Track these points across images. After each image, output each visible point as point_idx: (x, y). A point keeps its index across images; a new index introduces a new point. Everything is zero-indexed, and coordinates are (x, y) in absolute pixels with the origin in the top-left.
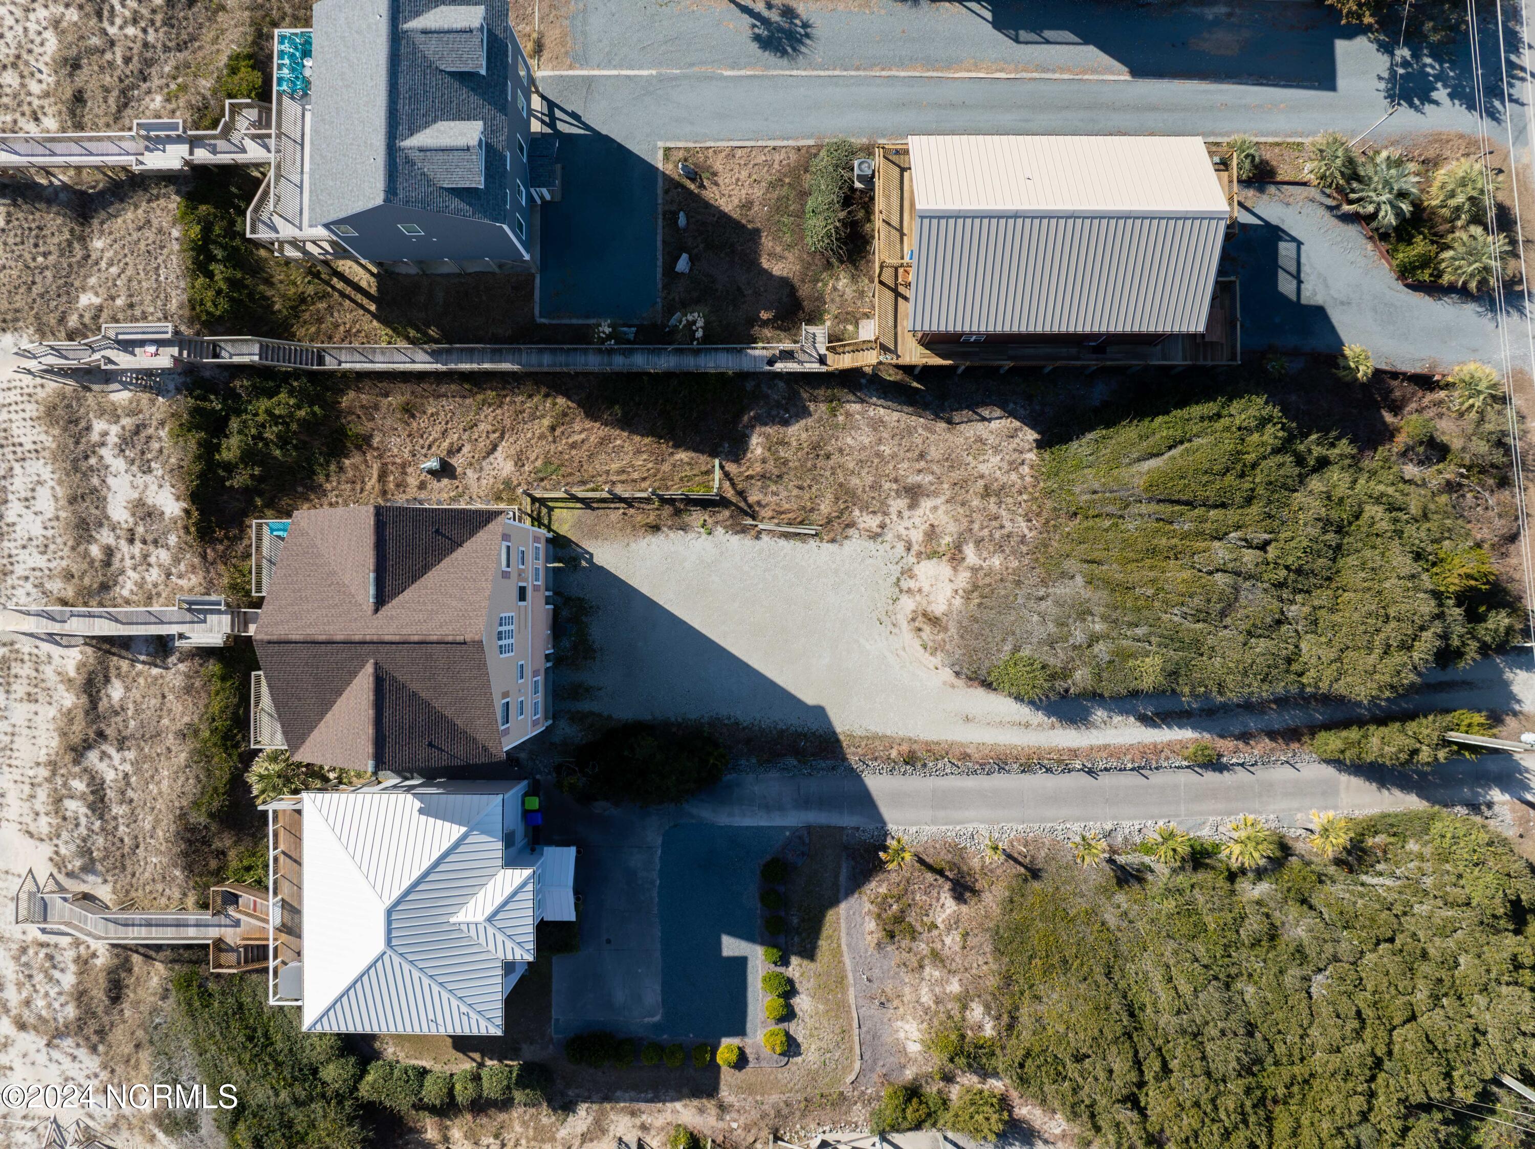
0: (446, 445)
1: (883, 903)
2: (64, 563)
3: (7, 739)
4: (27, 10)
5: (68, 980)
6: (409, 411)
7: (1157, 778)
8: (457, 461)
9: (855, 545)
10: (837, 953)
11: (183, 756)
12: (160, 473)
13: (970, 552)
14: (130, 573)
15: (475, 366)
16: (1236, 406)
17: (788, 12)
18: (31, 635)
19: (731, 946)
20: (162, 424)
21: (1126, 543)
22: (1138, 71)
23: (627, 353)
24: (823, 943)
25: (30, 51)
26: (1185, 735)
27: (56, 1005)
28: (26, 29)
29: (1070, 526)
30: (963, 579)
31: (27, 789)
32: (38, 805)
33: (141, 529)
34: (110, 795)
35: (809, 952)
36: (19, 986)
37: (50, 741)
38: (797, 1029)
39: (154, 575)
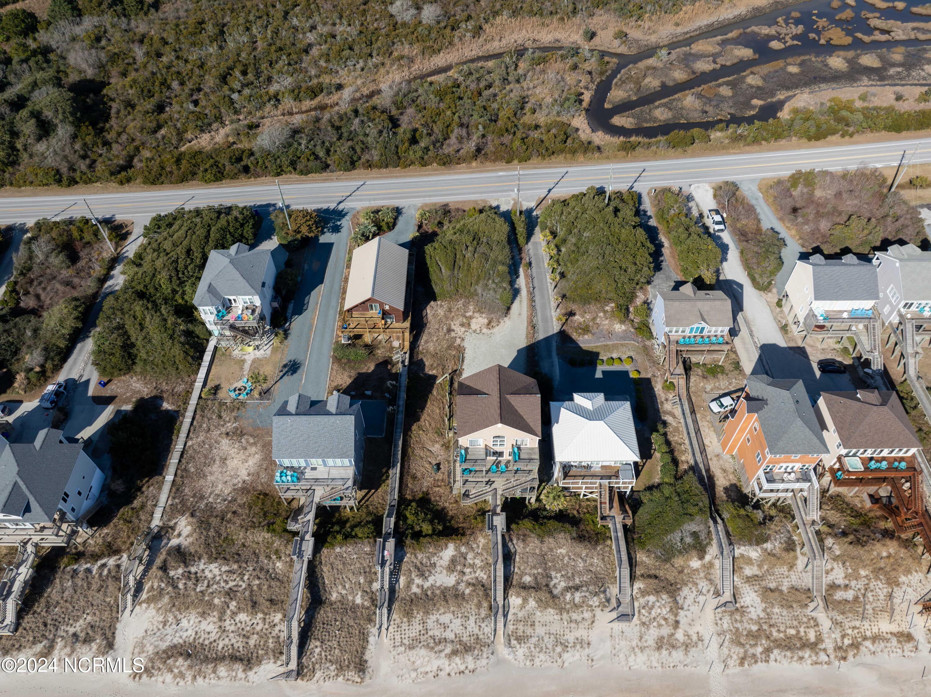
0: (427, 466)
1: (580, 334)
2: (473, 607)
3: (552, 636)
4: (224, 631)
5: (652, 599)
6: (414, 477)
7: (534, 275)
8: (434, 462)
9: (466, 344)
10: (597, 347)
11: (551, 540)
12: (436, 558)
13: (468, 314)
14: (477, 575)
15: (400, 452)
16: (427, 252)
17: (285, 366)
18: (505, 626)
19: (599, 375)
21: (466, 276)
22: (322, 282)
23: (399, 406)
24: (594, 350)
25: (243, 629)
26: (521, 271)
27: (663, 602)
28: (232, 632)
29: (461, 291)
30: (477, 315)
31: (573, 625)
32: (579, 619)
33: (459, 568)
34: (571, 584)
35: (597, 354)
36: (660, 626)
37: (551, 614)
38: (624, 357)
39: (478, 562)
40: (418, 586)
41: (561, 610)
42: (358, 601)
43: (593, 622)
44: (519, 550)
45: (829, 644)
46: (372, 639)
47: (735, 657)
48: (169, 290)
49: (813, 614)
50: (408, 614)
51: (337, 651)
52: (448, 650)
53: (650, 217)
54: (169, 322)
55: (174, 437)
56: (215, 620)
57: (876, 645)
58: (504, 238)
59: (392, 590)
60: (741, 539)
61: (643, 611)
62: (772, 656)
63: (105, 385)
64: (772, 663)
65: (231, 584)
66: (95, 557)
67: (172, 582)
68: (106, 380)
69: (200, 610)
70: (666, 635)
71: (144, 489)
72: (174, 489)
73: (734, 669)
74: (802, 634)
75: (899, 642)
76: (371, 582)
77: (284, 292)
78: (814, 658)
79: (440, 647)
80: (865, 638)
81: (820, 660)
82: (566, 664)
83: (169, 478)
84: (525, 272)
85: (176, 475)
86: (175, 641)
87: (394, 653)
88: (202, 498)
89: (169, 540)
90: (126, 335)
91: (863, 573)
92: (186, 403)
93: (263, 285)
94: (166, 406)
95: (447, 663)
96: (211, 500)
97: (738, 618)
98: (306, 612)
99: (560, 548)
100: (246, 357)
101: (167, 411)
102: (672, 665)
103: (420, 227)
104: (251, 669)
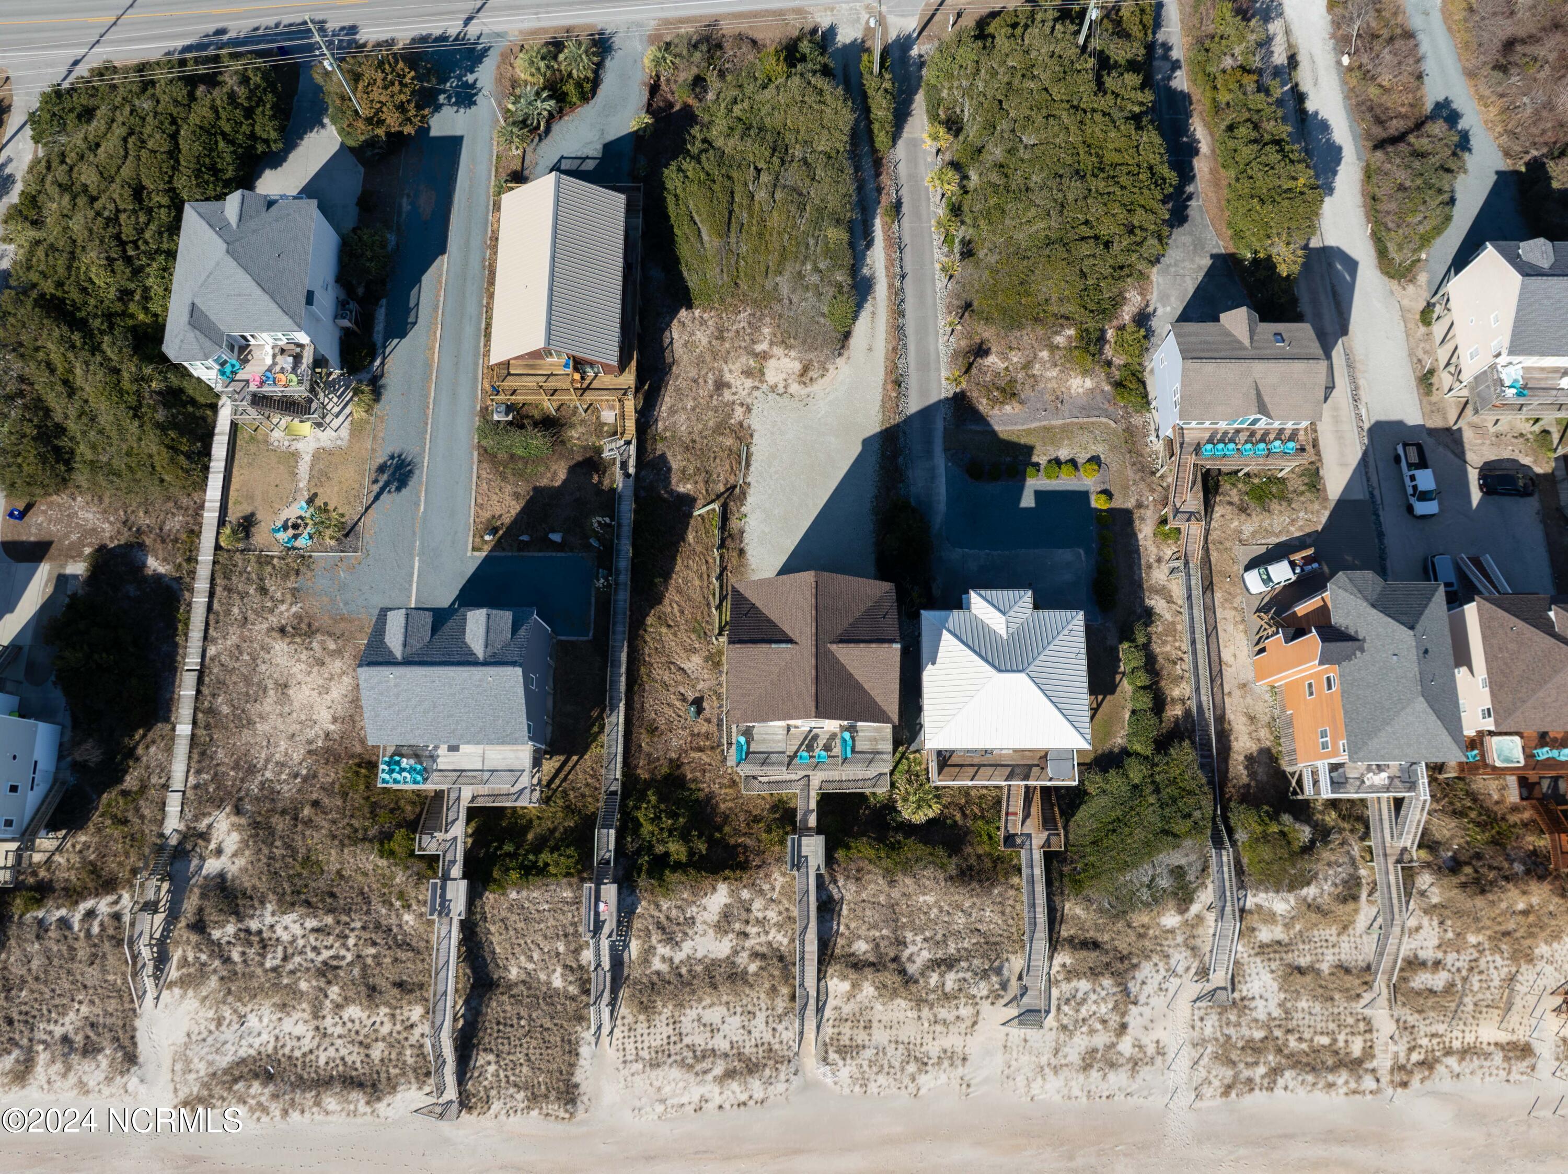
0: (678, 704)
1: (994, 402)
2: (763, 996)
3: (901, 1047)
4: (325, 1035)
5: (1084, 985)
6: (653, 730)
7: (907, 239)
8: (691, 696)
9: (754, 421)
10: (1029, 432)
11: (908, 881)
12: (694, 909)
13: (760, 348)
14: (770, 937)
15: (623, 679)
16: (669, 185)
17: (382, 469)
18: (818, 1027)
19: (1028, 501)
20: (658, 906)
21: (756, 250)
22: (442, 250)
23: (618, 573)
24: (1023, 441)
25: (357, 1032)
26: (878, 224)
27: (1103, 993)
28: (340, 1037)
29: (744, 286)
30: (778, 351)
31: (939, 1028)
32: (951, 1017)
33: (737, 926)
34: (940, 954)
35: (1029, 450)
36: (1092, 1032)
37: (901, 1008)
38: (1082, 458)
39: (772, 915)
40: (663, 959)
41: (920, 1002)
42: (557, 982)
43: (975, 1023)
44: (848, 896)
45: (1383, 1062)
46: (584, 1050)
47: (1216, 1083)
48: (112, 293)
49: (1367, 1012)
50: (646, 1008)
51: (525, 1069)
52: (718, 1070)
53: (1176, 65)
54: (125, 375)
55: (180, 640)
56: (306, 1016)
57: (1464, 1064)
58: (842, 143)
59: (617, 963)
60: (1261, 882)
61: (1066, 1008)
62: (1281, 1082)
63: (23, 515)
64: (1279, 1092)
65: (326, 954)
66: (73, 895)
67: (219, 951)
68: (21, 505)
69: (276, 1000)
70: (1101, 1047)
71: (140, 751)
72: (196, 757)
73: (1212, 1100)
74: (1341, 1044)
75: (1507, 1059)
76: (577, 951)
77: (360, 291)
78: (1353, 1085)
79: (705, 1065)
80: (1449, 1052)
81: (1362, 1088)
82: (922, 1092)
83: (184, 729)
84: (887, 228)
85: (195, 723)
86: (243, 1053)
87: (626, 1072)
88: (252, 770)
89: (203, 859)
90: (39, 407)
91: (1472, 939)
92: (192, 559)
93: (310, 298)
94: (155, 565)
95: (717, 1090)
96: (269, 774)
97: (1233, 1018)
98: (466, 1002)
99: (925, 894)
100: (300, 446)
101: (158, 577)
102: (1105, 1094)
103: (654, 89)
104: (379, 1099)
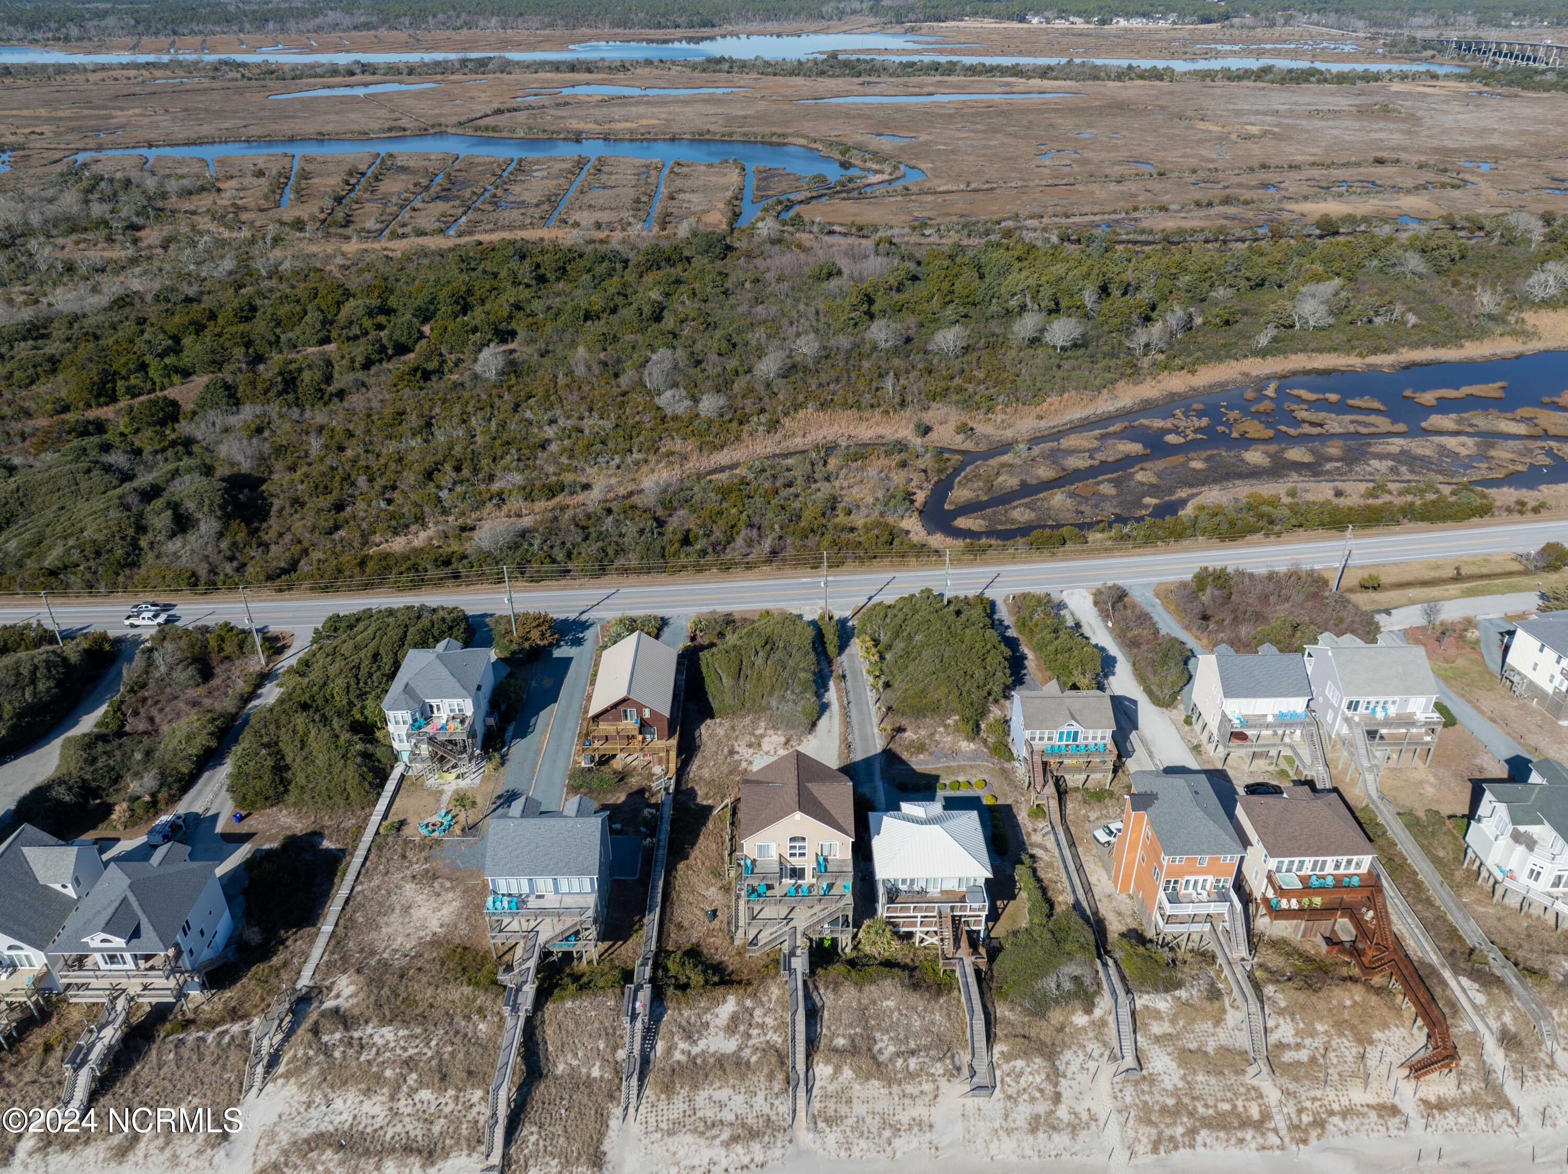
0: (698, 913)
1: (912, 754)
2: (762, 1079)
3: (877, 1117)
4: (396, 1114)
5: (1020, 1064)
6: (680, 926)
7: (850, 688)
8: (708, 909)
10: (936, 769)
11: (873, 989)
12: (709, 1016)
13: (758, 732)
14: (768, 1037)
15: (659, 897)
17: (499, 797)
20: (681, 1014)
21: (756, 687)
22: (555, 701)
23: (659, 840)
24: (933, 773)
25: (424, 1112)
26: (832, 684)
27: (1036, 1067)
28: (409, 1115)
29: (748, 705)
30: (770, 732)
31: (907, 1101)
32: (916, 1092)
33: (742, 1028)
34: (903, 1048)
35: (937, 778)
36: (1033, 1100)
37: (875, 1087)
38: (973, 781)
39: (770, 1021)
40: (683, 1052)
41: (890, 1082)
42: (596, 1073)
43: (936, 1097)
44: (828, 1003)
45: (1279, 1121)
46: (614, 1123)
47: (1145, 1140)
48: (345, 702)
49: (1255, 1082)
50: (668, 1089)
51: (561, 1140)
52: (726, 1135)
53: (1008, 627)
54: (342, 739)
55: (337, 880)
56: (384, 1099)
57: (1348, 1122)
58: (807, 643)
59: (645, 1061)
60: (1142, 984)
61: (1008, 1079)
62: (1199, 1139)
63: (241, 819)
64: (1200, 1149)
65: (411, 1051)
66: (212, 1024)
67: (326, 1051)
68: (244, 813)
69: (363, 1086)
70: (1042, 1113)
71: (289, 943)
72: (333, 942)
73: (1145, 1159)
74: (1241, 1109)
75: (1380, 1116)
76: (615, 1049)
77: (503, 707)
78: (1261, 1141)
79: (714, 1132)
80: (1331, 1113)
81: (1268, 1144)
82: (898, 1155)
83: (327, 928)
84: (837, 686)
85: (336, 925)
86: (323, 1128)
87: (646, 1141)
88: (373, 953)
89: (322, 1002)
90: (279, 755)
91: (1320, 1027)
92: (357, 838)
93: (479, 688)
94: (326, 844)
95: (723, 1152)
96: (385, 956)
97: (1146, 1088)
98: (519, 1088)
99: (887, 999)
100: (445, 787)
101: (328, 851)
102: (1053, 1153)
103: (693, 639)
104: (433, 1164)
